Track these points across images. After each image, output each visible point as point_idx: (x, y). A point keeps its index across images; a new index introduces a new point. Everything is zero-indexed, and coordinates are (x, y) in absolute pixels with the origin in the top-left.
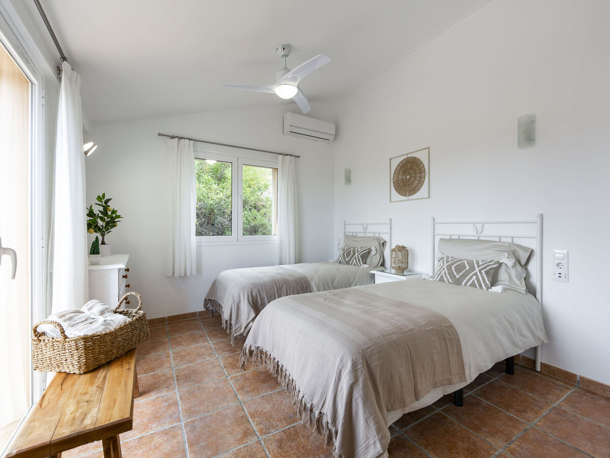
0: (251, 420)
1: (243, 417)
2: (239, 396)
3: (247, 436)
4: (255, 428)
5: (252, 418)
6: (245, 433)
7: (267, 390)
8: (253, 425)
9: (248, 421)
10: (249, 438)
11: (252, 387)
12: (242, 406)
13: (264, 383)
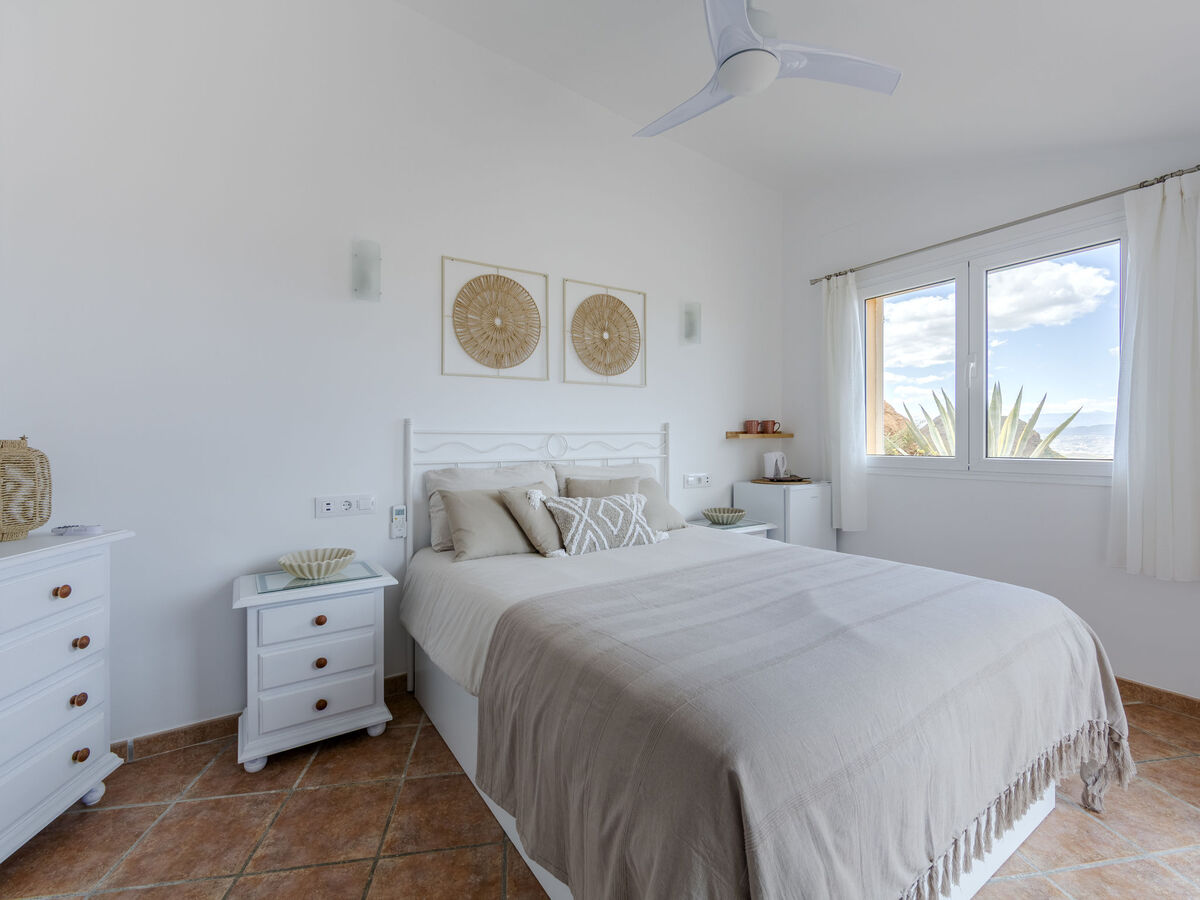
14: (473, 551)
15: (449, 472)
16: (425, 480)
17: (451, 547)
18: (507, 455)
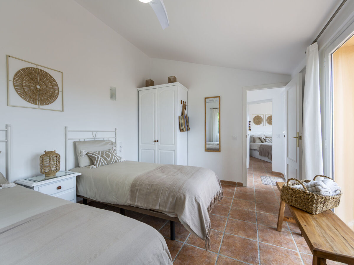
0: (221, 241)
1: (224, 245)
2: (216, 260)
3: (229, 236)
4: (223, 237)
5: (220, 242)
6: (228, 238)
7: (198, 250)
8: (222, 239)
9: (223, 241)
10: (228, 235)
11: (203, 259)
12: (220, 251)
13: (193, 257)
14: (256, 142)
15: (253, 135)
16: (251, 136)
17: (254, 142)
18: (259, 134)
